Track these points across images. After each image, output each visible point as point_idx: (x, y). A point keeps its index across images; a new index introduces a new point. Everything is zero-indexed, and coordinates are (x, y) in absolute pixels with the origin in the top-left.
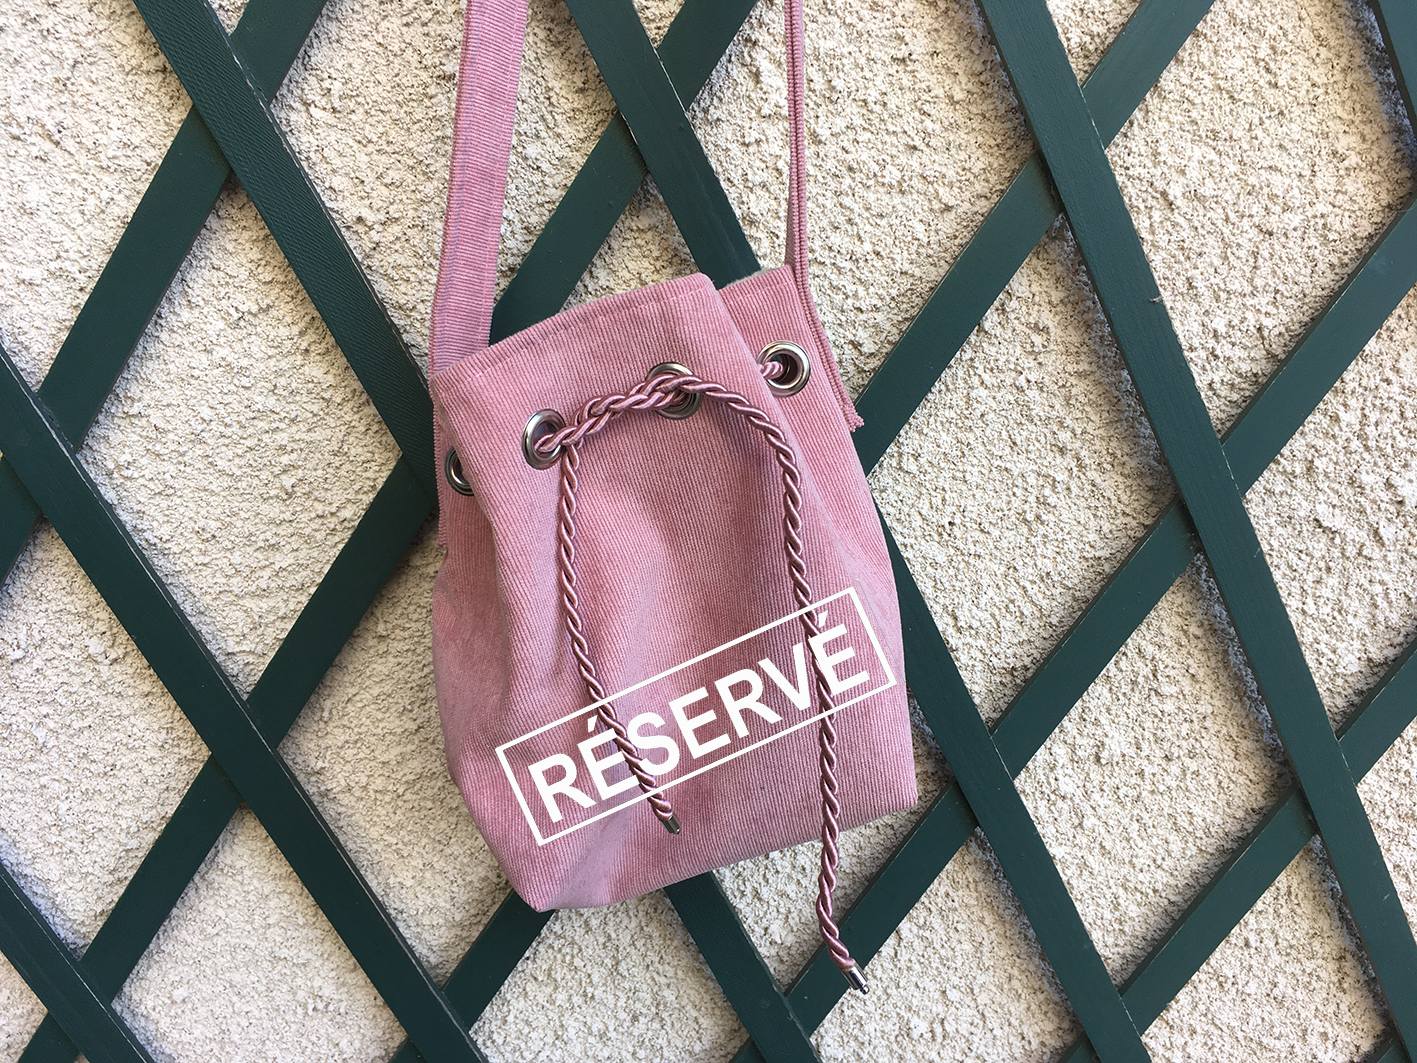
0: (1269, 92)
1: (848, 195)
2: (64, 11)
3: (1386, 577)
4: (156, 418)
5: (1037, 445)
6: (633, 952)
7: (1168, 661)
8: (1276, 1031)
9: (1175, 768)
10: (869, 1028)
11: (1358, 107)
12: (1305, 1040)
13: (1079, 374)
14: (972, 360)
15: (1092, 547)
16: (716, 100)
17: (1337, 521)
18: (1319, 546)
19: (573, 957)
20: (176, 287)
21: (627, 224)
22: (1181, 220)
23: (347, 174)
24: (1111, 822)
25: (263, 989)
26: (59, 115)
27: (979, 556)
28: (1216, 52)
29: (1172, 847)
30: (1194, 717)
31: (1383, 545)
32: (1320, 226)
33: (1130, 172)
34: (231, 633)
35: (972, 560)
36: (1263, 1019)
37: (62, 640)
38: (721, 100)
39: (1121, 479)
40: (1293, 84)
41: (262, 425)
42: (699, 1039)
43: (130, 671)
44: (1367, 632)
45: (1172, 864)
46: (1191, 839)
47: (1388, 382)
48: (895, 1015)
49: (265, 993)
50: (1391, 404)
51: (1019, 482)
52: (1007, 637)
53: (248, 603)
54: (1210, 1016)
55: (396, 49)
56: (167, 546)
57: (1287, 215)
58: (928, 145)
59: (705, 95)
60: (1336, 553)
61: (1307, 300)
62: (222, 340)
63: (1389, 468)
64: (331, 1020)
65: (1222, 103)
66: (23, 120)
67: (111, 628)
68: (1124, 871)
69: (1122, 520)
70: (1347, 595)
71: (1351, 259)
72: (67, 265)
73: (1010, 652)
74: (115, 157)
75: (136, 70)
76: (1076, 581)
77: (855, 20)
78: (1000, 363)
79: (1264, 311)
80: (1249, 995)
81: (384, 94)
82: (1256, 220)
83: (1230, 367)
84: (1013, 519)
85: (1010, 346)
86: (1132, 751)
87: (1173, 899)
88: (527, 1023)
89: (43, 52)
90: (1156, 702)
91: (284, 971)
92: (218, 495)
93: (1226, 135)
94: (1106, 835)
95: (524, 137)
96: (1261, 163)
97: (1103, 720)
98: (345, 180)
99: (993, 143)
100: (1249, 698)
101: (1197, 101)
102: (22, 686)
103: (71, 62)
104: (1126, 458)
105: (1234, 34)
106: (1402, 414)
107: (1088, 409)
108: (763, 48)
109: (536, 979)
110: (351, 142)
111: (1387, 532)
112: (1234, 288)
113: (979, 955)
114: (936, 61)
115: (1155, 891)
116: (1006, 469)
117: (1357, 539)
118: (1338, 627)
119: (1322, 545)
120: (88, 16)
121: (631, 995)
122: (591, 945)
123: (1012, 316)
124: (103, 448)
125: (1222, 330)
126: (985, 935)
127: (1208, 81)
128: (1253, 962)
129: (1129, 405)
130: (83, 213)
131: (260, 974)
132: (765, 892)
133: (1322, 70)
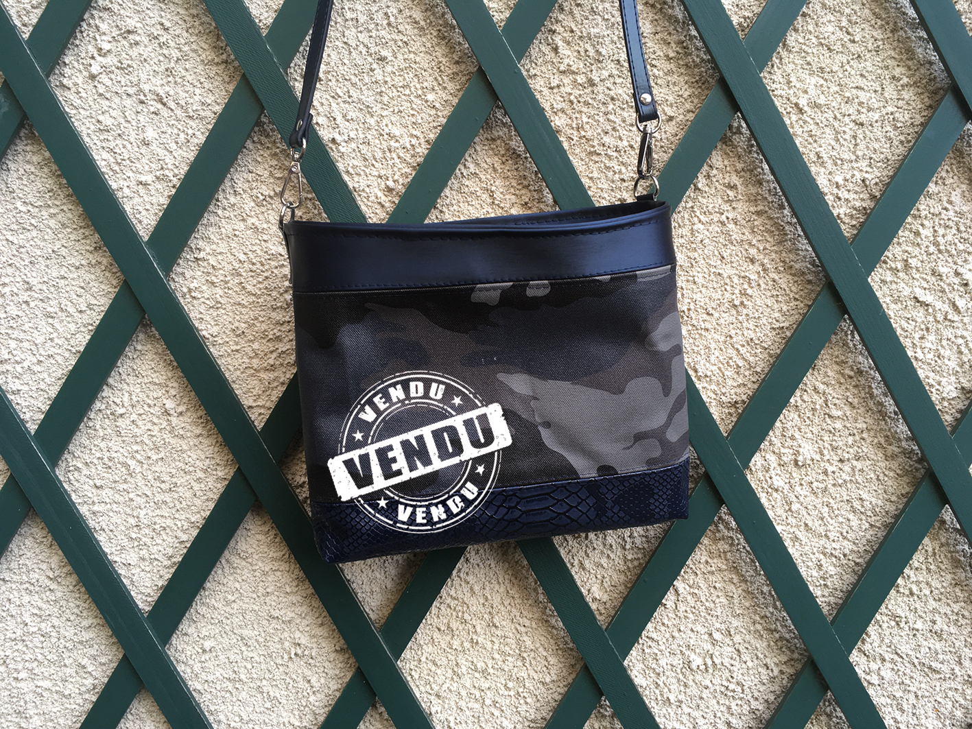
0: (850, 45)
1: (611, 114)
2: (172, 32)
3: (965, 333)
4: (212, 261)
5: (737, 258)
6: (503, 608)
7: (834, 395)
8: (941, 657)
9: (847, 468)
10: (663, 662)
11: (903, 51)
12: (961, 664)
13: (758, 213)
14: (692, 207)
15: (777, 321)
16: (533, 65)
17: (927, 298)
18: (919, 314)
19: (463, 613)
20: (227, 183)
21: (485, 136)
22: (808, 119)
23: (326, 115)
24: (809, 507)
25: (262, 640)
26: (167, 88)
27: (707, 330)
28: (817, 25)
29: (852, 523)
30: (855, 431)
31: (959, 312)
32: (891, 119)
33: (775, 93)
34: (250, 394)
35: (703, 333)
36: (929, 648)
37: (150, 402)
38: (536, 64)
39: (790, 277)
40: (864, 40)
41: (273, 263)
42: (549, 673)
43: (189, 420)
44: (958, 369)
45: (854, 536)
46: (864, 518)
47: (946, 209)
48: (679, 652)
49: (264, 644)
50: (951, 223)
51: (728, 281)
52: (730, 382)
53: (263, 375)
54: (893, 647)
55: (354, 45)
56: (216, 339)
57: (870, 114)
58: (656, 84)
59: (527, 62)
60: (931, 319)
61: (889, 163)
62: (253, 213)
63: (955, 263)
64: (306, 663)
65: (824, 52)
66: (147, 91)
67: (179, 393)
68: (822, 542)
69: (793, 303)
70: (942, 346)
71: (912, 138)
72: (167, 172)
73: (732, 391)
74: (197, 110)
75: (211, 63)
76: (770, 343)
77: (610, 17)
78: (710, 208)
79: (865, 170)
80: (918, 630)
81: (348, 70)
82: (853, 117)
83: (849, 205)
84: (726, 305)
85: (715, 199)
86: (818, 457)
87: (858, 561)
88: (435, 664)
89: (160, 54)
90: (829, 422)
91: (276, 626)
92: (246, 307)
93: (828, 70)
94: (808, 517)
95: (425, 90)
96: (852, 85)
97: (797, 435)
98: (325, 119)
99: (694, 80)
100: (889, 417)
101: (810, 51)
102: (122, 432)
103: (175, 59)
104: (792, 263)
105: (826, 14)
106: (958, 230)
107: (766, 234)
108: (559, 34)
109: (439, 630)
110: (329, 97)
111: (961, 303)
112: (845, 157)
113: (731, 606)
114: (657, 37)
115: (845, 555)
116: (719, 274)
117: (943, 309)
118: (940, 367)
119: (921, 314)
120: (185, 34)
121: (502, 641)
122: (475, 604)
123: (714, 180)
124: (179, 279)
125: (841, 182)
126: (735, 591)
127: (814, 40)
128: (917, 606)
129: (791, 231)
130: (177, 143)
131: (261, 630)
132: (587, 563)
133: (879, 31)
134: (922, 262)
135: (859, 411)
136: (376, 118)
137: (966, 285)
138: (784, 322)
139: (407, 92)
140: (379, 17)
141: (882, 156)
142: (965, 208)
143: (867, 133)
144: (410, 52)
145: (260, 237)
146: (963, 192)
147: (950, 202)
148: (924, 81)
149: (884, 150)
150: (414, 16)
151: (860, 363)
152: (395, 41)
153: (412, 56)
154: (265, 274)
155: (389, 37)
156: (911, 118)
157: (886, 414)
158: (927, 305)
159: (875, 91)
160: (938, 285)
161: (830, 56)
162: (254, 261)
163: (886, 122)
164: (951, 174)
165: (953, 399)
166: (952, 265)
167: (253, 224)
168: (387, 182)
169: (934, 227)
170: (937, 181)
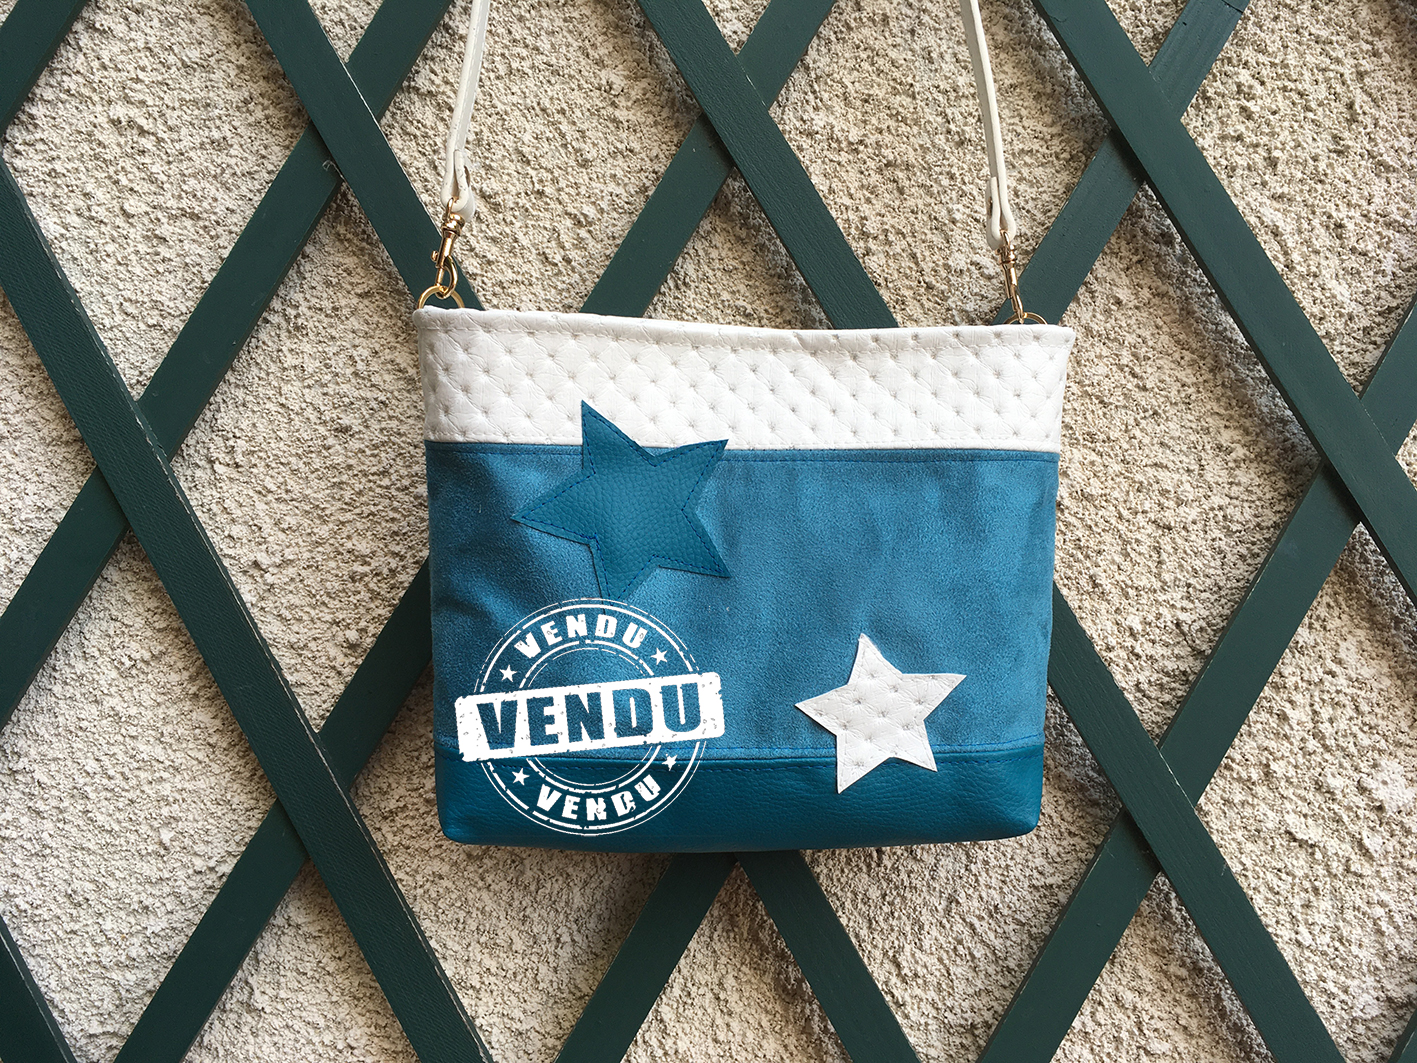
134: (1296, 767)
135: (1201, 1042)
136: (331, 525)
137: (1380, 808)
138: (1053, 874)
139: (386, 482)
140: (339, 364)
141: (1208, 582)
142: (1366, 672)
143: (1179, 541)
144: (390, 418)
145: (123, 731)
146: (1360, 642)
147: (1340, 662)
148: (1275, 452)
149: (1212, 571)
150: (398, 361)
151: (1198, 953)
152: (367, 400)
153: (394, 424)
154: (130, 795)
155: (356, 394)
156: (1256, 516)
157: (1252, 1048)
158: (1312, 846)
159: (1188, 471)
160: (1329, 809)
161: (1105, 414)
162: (111, 772)
163: (1212, 522)
164: (1336, 612)
165: (1372, 1019)
166: (1351, 772)
167: (113, 709)
168: (347, 632)
169: (1312, 705)
170: (1311, 624)
